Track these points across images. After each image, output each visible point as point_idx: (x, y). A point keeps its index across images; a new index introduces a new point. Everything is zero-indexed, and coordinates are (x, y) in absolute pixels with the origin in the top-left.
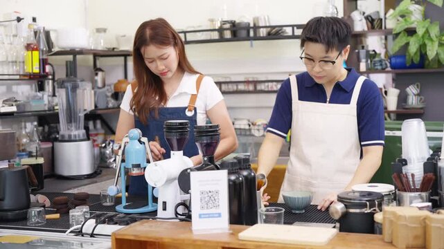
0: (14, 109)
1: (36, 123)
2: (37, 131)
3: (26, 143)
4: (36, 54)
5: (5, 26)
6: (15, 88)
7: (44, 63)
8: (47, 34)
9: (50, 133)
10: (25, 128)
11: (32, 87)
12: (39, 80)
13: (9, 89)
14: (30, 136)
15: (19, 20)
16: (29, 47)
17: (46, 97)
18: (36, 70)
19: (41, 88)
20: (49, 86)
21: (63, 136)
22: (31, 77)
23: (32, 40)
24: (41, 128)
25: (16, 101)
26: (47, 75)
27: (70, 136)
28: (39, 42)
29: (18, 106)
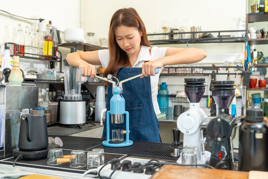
0: (35, 77)
1: (48, 89)
2: (48, 94)
3: (41, 102)
4: (51, 43)
5: (32, 24)
6: (35, 65)
7: (55, 50)
8: (58, 32)
9: (57, 96)
10: (41, 92)
11: (46, 65)
12: (51, 61)
13: (32, 66)
14: (44, 97)
15: (41, 20)
16: (46, 38)
17: (55, 72)
18: (50, 54)
19: (52, 66)
20: (57, 65)
21: (66, 98)
22: (47, 58)
23: (48, 34)
24: (51, 93)
25: (36, 72)
26: (57, 58)
27: (71, 98)
28: (53, 36)
29: (37, 75)
